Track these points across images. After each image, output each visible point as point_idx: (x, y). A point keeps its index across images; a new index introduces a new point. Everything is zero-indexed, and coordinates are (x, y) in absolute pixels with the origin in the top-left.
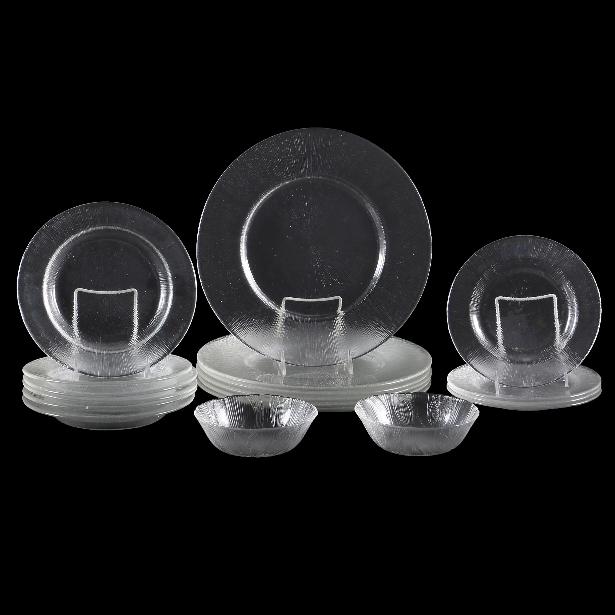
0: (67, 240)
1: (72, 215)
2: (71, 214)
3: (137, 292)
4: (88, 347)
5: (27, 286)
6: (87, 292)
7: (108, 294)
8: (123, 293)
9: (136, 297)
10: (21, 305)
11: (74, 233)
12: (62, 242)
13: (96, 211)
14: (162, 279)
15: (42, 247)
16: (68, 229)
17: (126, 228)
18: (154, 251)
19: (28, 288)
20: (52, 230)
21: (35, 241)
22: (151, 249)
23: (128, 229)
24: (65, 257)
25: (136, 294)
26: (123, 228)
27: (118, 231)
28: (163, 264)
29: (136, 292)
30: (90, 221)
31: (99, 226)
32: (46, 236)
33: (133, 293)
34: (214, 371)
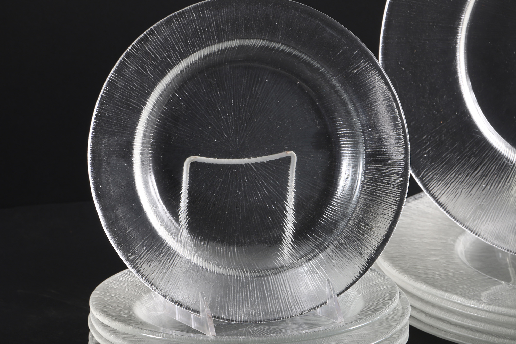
0: (171, 70)
1: (180, 24)
2: (178, 22)
3: (296, 157)
4: (218, 265)
5: (106, 160)
6: (209, 163)
7: (246, 164)
8: (270, 162)
9: (293, 165)
10: (98, 196)
11: (184, 56)
12: (162, 74)
13: (223, 12)
14: (343, 131)
15: (130, 87)
16: (174, 49)
17: (276, 42)
18: (328, 82)
19: (108, 164)
20: (147, 54)
21: (117, 77)
22: (321, 78)
23: (280, 43)
24: (167, 102)
25: (294, 161)
26: (271, 41)
27: (262, 47)
28: (344, 104)
29: (294, 157)
30: (213, 33)
31: (229, 41)
32: (136, 66)
33: (288, 160)
34: (424, 287)
